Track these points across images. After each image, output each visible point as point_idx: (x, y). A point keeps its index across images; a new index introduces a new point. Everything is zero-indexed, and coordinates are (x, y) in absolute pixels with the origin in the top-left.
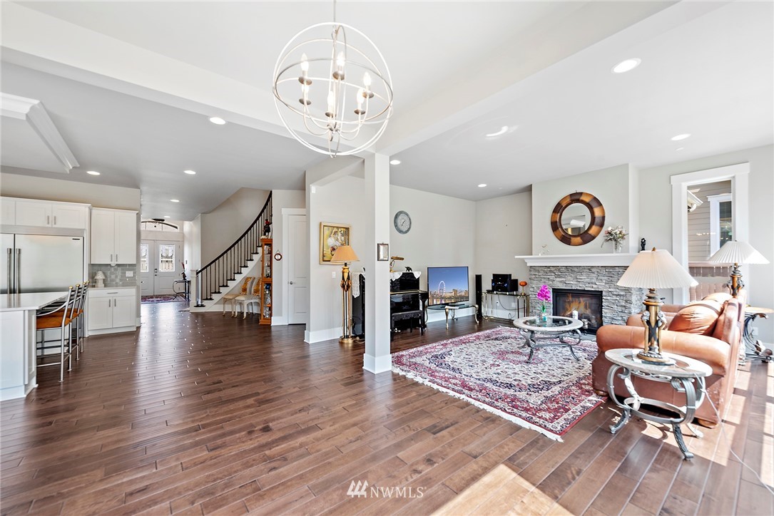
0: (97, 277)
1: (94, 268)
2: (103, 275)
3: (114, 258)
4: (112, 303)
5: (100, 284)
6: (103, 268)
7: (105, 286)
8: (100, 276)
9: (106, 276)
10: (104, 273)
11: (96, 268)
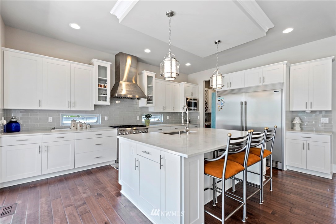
0: (295, 122)
1: (293, 114)
2: (299, 119)
3: (309, 105)
4: (307, 147)
5: (297, 127)
6: (299, 114)
7: (302, 130)
8: (297, 121)
9: (302, 121)
10: (300, 119)
11: (294, 114)
